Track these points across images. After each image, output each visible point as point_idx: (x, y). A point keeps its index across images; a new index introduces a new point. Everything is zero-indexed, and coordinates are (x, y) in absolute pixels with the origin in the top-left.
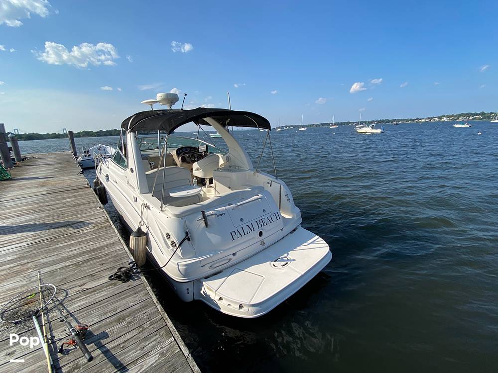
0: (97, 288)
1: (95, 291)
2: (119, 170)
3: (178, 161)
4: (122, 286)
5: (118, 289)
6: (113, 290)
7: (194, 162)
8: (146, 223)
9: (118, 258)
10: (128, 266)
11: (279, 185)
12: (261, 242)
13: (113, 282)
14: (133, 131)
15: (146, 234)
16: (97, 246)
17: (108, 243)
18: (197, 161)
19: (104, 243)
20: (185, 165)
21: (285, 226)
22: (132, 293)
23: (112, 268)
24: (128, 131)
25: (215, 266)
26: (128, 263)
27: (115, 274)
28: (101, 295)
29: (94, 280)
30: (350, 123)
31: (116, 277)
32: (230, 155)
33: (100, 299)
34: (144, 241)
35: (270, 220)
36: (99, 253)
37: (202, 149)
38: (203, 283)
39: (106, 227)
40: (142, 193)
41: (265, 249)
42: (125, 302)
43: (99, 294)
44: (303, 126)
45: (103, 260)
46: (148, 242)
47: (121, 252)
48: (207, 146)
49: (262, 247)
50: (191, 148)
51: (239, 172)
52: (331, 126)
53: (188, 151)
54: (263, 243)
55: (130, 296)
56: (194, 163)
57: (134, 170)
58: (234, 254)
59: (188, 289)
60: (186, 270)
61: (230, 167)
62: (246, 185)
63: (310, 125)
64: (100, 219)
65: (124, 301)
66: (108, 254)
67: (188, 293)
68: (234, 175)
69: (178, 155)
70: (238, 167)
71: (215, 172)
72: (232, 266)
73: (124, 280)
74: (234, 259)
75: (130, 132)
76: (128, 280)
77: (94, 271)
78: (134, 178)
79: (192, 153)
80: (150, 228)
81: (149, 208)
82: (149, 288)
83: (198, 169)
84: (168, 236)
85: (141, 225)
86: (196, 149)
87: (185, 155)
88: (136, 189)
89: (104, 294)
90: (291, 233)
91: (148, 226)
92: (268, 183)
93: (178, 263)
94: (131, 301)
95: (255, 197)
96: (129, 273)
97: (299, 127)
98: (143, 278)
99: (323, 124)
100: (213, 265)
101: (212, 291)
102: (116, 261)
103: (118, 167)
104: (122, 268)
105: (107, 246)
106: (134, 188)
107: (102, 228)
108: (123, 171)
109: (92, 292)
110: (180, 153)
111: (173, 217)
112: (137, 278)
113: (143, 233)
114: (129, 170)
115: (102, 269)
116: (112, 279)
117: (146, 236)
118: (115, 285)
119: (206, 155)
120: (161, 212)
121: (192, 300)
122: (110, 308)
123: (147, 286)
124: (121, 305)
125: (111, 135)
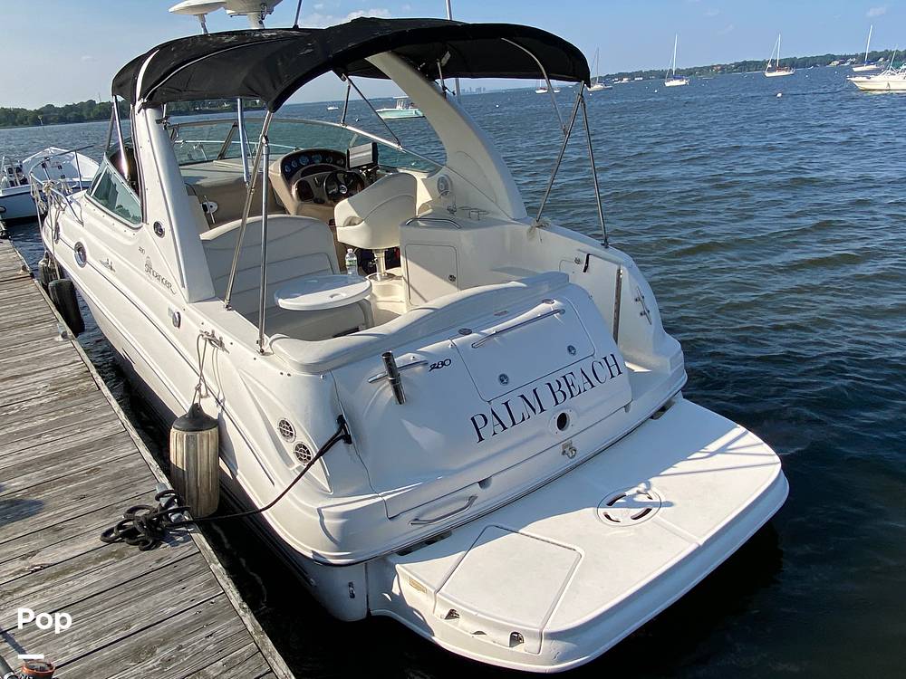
0: (72, 563)
1: (65, 572)
2: (115, 230)
3: (288, 196)
4: (139, 560)
5: (131, 567)
6: (113, 571)
7: (337, 198)
8: (216, 390)
9: (124, 480)
10: (155, 505)
11: (616, 267)
12: (564, 447)
13: (116, 547)
14: (152, 102)
15: (218, 424)
16: (62, 446)
17: (92, 439)
18: (346, 196)
19: (83, 439)
20: (310, 207)
21: (635, 395)
22: (169, 579)
23: (110, 510)
24: (138, 104)
25: (426, 518)
26: (152, 496)
27: (120, 526)
28: (84, 584)
29: (63, 542)
30: (834, 58)
31: (123, 535)
32: (451, 174)
33: (81, 595)
34: (213, 444)
35: (592, 378)
36: (71, 466)
37: (360, 155)
38: (398, 566)
39: (85, 393)
40: (195, 297)
41: (577, 466)
42: (151, 604)
43: (76, 582)
44: (678, 71)
45: (82, 487)
46: (223, 448)
47: (131, 465)
48: (375, 145)
49: (567, 462)
50: (325, 154)
51: (480, 227)
52: (770, 70)
53: (318, 163)
54: (569, 449)
55: (166, 586)
56: (337, 201)
57: (165, 226)
58: (483, 483)
59: (351, 585)
60: (343, 529)
61: (452, 213)
62: (510, 270)
63: (701, 69)
64: (65, 369)
65: (148, 603)
66: (95, 470)
67: (353, 596)
68: (465, 239)
69: (288, 177)
70: (478, 211)
71: (408, 228)
72: (480, 517)
73: (145, 542)
74: (485, 498)
75: (145, 106)
76: (156, 544)
77: (59, 516)
78: (166, 254)
79: (331, 169)
80: (227, 405)
81: (221, 344)
82: (217, 567)
83: (350, 223)
84: (286, 429)
85: (201, 397)
86: (341, 158)
87: (308, 178)
88: (176, 285)
89: (91, 580)
90: (652, 417)
91: (221, 398)
92: (578, 261)
93: (319, 510)
94: (168, 602)
95: (543, 308)
96: (157, 524)
97: (663, 75)
98: (199, 538)
99: (745, 63)
100: (422, 515)
101: (424, 590)
102: (118, 491)
103: (112, 221)
104: (136, 509)
105: (90, 446)
106: (168, 285)
107: (73, 394)
108: (130, 232)
109: (58, 575)
110: (294, 171)
111: (296, 373)
112: (180, 539)
113: (208, 418)
114: (148, 229)
115: (82, 510)
116: (111, 542)
117: (215, 430)
118: (121, 556)
119: (372, 177)
120: (259, 357)
121: (364, 616)
122: (111, 619)
123: (212, 561)
124: (139, 611)
125: (80, 119)
